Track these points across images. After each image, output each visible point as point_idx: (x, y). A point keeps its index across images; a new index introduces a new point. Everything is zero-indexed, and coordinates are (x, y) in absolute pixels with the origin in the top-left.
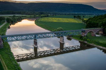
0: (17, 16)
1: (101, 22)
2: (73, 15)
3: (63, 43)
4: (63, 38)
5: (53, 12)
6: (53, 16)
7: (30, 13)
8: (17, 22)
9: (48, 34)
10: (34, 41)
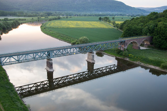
0: (11, 20)
1: (147, 27)
2: (96, 15)
3: (93, 62)
4: (93, 54)
5: (66, 12)
6: (67, 18)
7: (30, 14)
8: (12, 30)
9: (69, 50)
10: (47, 62)
